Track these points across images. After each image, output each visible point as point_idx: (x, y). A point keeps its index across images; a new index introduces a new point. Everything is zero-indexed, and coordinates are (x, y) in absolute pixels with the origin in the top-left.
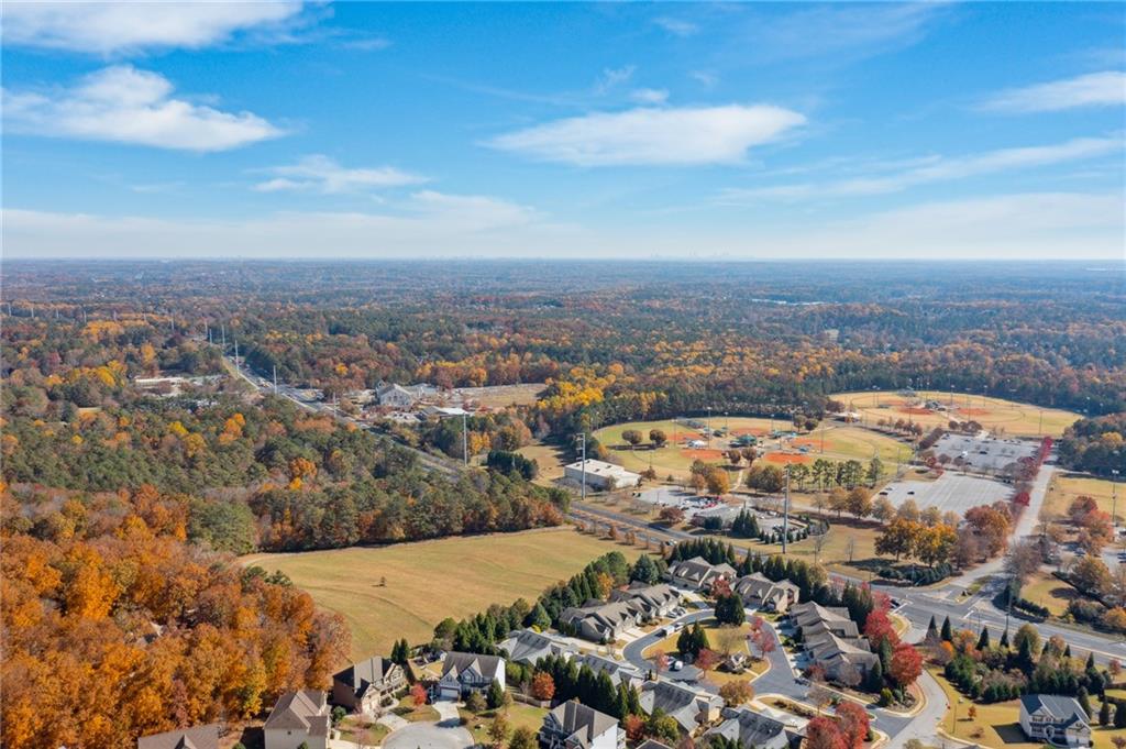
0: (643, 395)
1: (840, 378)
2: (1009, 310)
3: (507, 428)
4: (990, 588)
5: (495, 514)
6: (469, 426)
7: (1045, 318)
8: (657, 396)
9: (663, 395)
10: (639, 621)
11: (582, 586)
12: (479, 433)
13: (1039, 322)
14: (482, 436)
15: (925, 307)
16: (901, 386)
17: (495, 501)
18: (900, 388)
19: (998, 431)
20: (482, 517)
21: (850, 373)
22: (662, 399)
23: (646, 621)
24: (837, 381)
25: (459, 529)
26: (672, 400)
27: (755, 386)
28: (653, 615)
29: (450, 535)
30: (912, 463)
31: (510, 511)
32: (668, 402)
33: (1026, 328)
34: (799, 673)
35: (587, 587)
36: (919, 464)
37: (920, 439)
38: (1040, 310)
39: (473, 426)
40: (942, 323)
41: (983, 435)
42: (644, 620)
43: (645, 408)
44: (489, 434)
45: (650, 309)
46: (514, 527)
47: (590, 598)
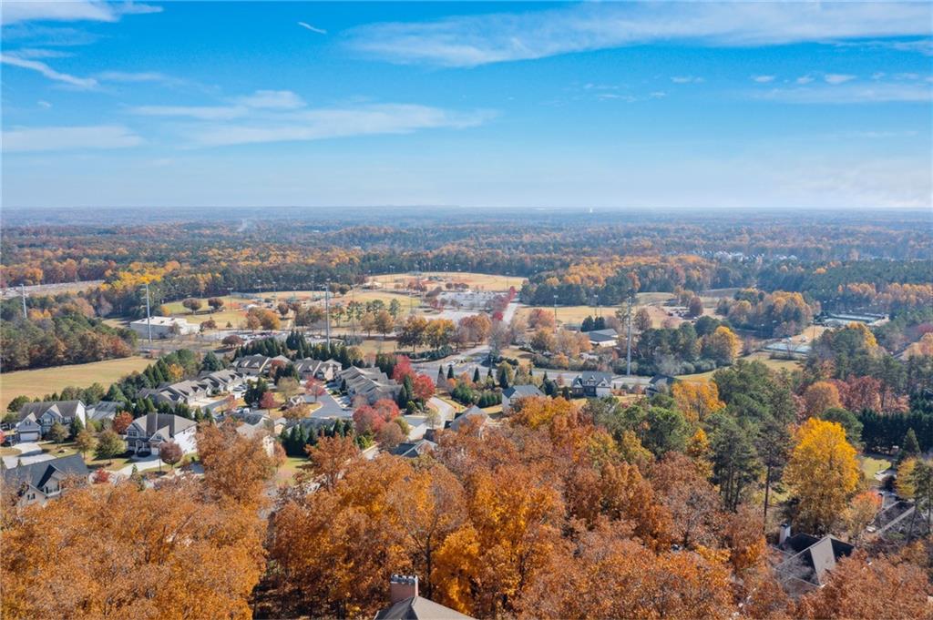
0: (199, 275)
1: (364, 265)
2: (483, 229)
3: (68, 305)
4: (479, 358)
5: (62, 347)
6: (28, 305)
7: (508, 232)
8: (213, 277)
9: (218, 275)
10: (209, 392)
11: (155, 374)
12: (39, 310)
13: (503, 235)
14: (43, 312)
15: (425, 230)
16: (410, 269)
17: (62, 337)
18: (409, 270)
19: (480, 289)
20: (49, 352)
21: (372, 261)
22: (217, 278)
23: (215, 393)
24: (362, 267)
25: (26, 363)
26: (225, 278)
27: (297, 269)
28: (222, 390)
29: (17, 369)
30: (421, 307)
31: (79, 344)
32: (223, 281)
33: (495, 238)
34: (345, 406)
35: (159, 373)
36: (426, 307)
37: (426, 293)
38: (503, 228)
39: (32, 305)
40: (438, 238)
41: (469, 292)
42: (214, 392)
43: (203, 287)
44: (50, 311)
45: (201, 235)
46: (83, 360)
47: (163, 382)
